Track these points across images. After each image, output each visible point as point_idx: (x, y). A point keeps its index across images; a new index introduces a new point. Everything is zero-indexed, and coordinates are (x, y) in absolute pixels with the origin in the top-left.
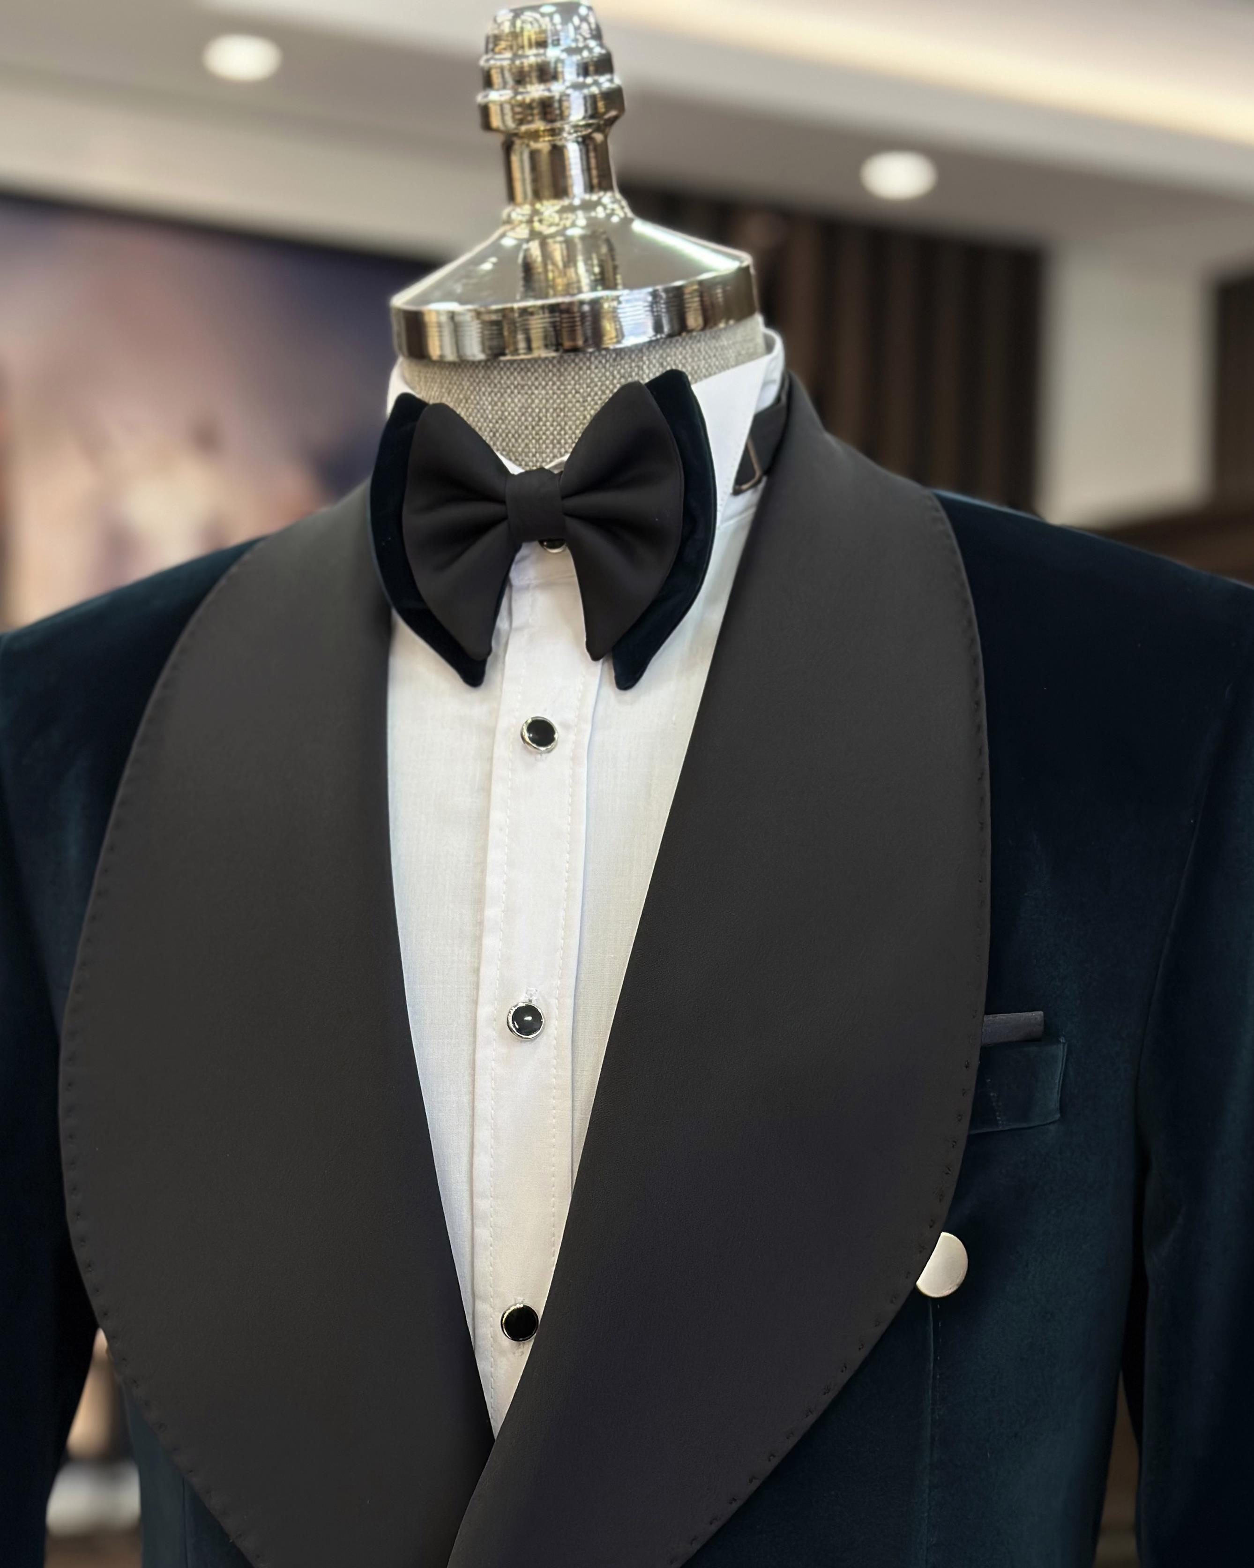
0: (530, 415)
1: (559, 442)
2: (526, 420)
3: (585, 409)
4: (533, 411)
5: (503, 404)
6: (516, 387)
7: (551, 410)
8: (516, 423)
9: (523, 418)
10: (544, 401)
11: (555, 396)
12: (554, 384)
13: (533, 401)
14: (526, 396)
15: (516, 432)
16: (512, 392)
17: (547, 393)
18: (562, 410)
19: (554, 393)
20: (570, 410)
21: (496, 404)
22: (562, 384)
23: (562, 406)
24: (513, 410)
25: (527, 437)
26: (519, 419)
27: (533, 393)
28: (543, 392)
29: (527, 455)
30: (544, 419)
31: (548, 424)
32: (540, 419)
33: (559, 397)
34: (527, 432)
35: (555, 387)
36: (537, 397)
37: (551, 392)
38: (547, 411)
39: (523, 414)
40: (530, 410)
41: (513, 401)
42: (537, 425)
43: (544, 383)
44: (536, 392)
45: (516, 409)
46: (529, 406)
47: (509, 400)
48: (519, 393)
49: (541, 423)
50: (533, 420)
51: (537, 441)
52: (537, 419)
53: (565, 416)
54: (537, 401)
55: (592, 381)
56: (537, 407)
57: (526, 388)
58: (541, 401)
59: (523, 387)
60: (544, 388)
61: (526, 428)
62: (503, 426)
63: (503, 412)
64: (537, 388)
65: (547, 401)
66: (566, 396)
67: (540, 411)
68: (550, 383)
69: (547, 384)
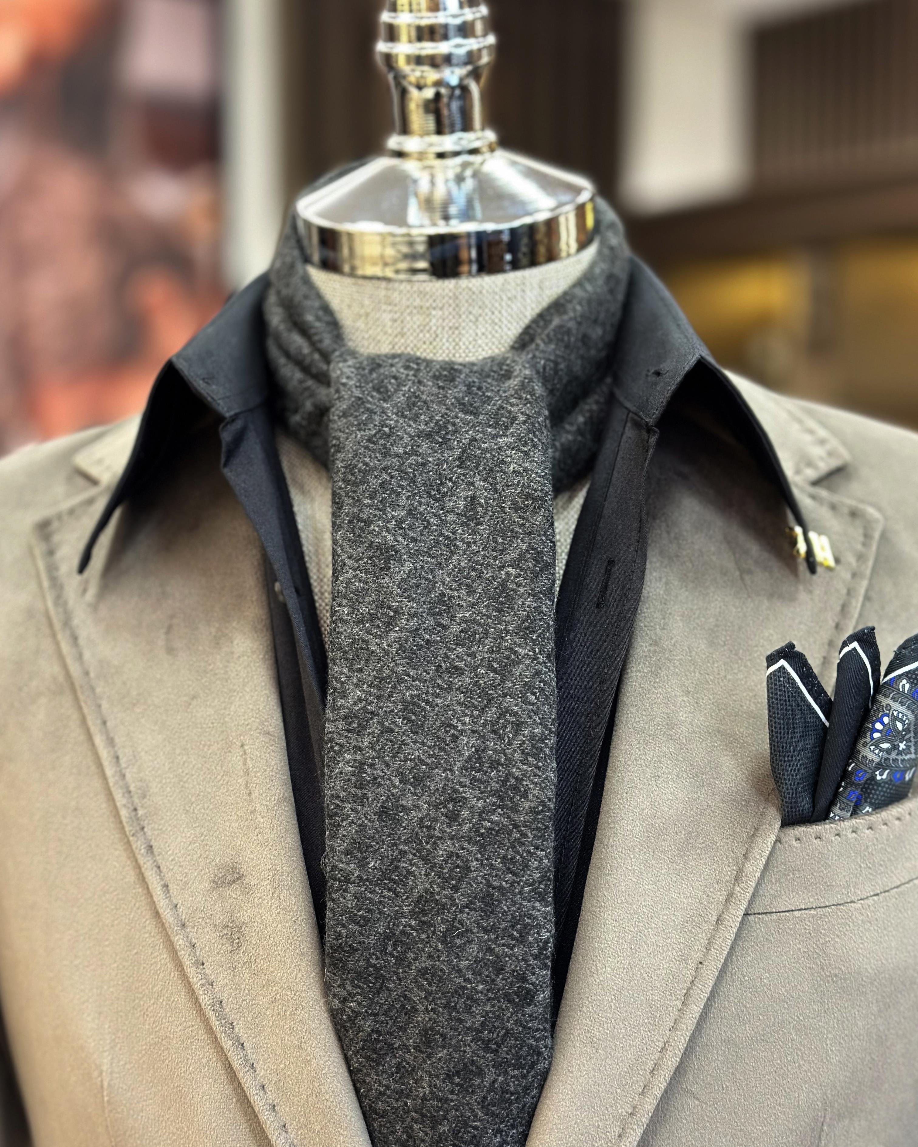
0: (428, 331)
2: (424, 336)
3: (477, 327)
4: (431, 328)
5: (402, 322)
6: (415, 308)
7: (447, 328)
8: (415, 338)
9: (421, 335)
10: (441, 321)
11: (451, 317)
13: (430, 321)
14: (424, 316)
16: (411, 312)
17: (443, 314)
18: (457, 328)
19: (450, 313)
20: (464, 328)
23: (457, 325)
24: (412, 327)
26: (418, 335)
27: (430, 314)
28: (440, 313)
30: (440, 336)
31: (444, 340)
32: (437, 336)
33: (454, 317)
34: (425, 347)
35: (451, 309)
36: (434, 316)
37: (446, 313)
38: (443, 328)
39: (422, 331)
40: (427, 328)
41: (412, 319)
42: (434, 340)
43: (440, 305)
44: (434, 312)
45: (415, 327)
46: (428, 324)
48: (418, 312)
49: (438, 340)
50: (431, 336)
52: (434, 336)
53: (460, 333)
54: (434, 321)
55: (484, 303)
56: (435, 325)
57: (424, 309)
58: (438, 320)
60: (441, 309)
61: (424, 343)
62: (403, 341)
63: (402, 329)
64: (434, 309)
65: (444, 320)
66: (460, 316)
67: (437, 328)
68: (447, 306)
69: (443, 306)
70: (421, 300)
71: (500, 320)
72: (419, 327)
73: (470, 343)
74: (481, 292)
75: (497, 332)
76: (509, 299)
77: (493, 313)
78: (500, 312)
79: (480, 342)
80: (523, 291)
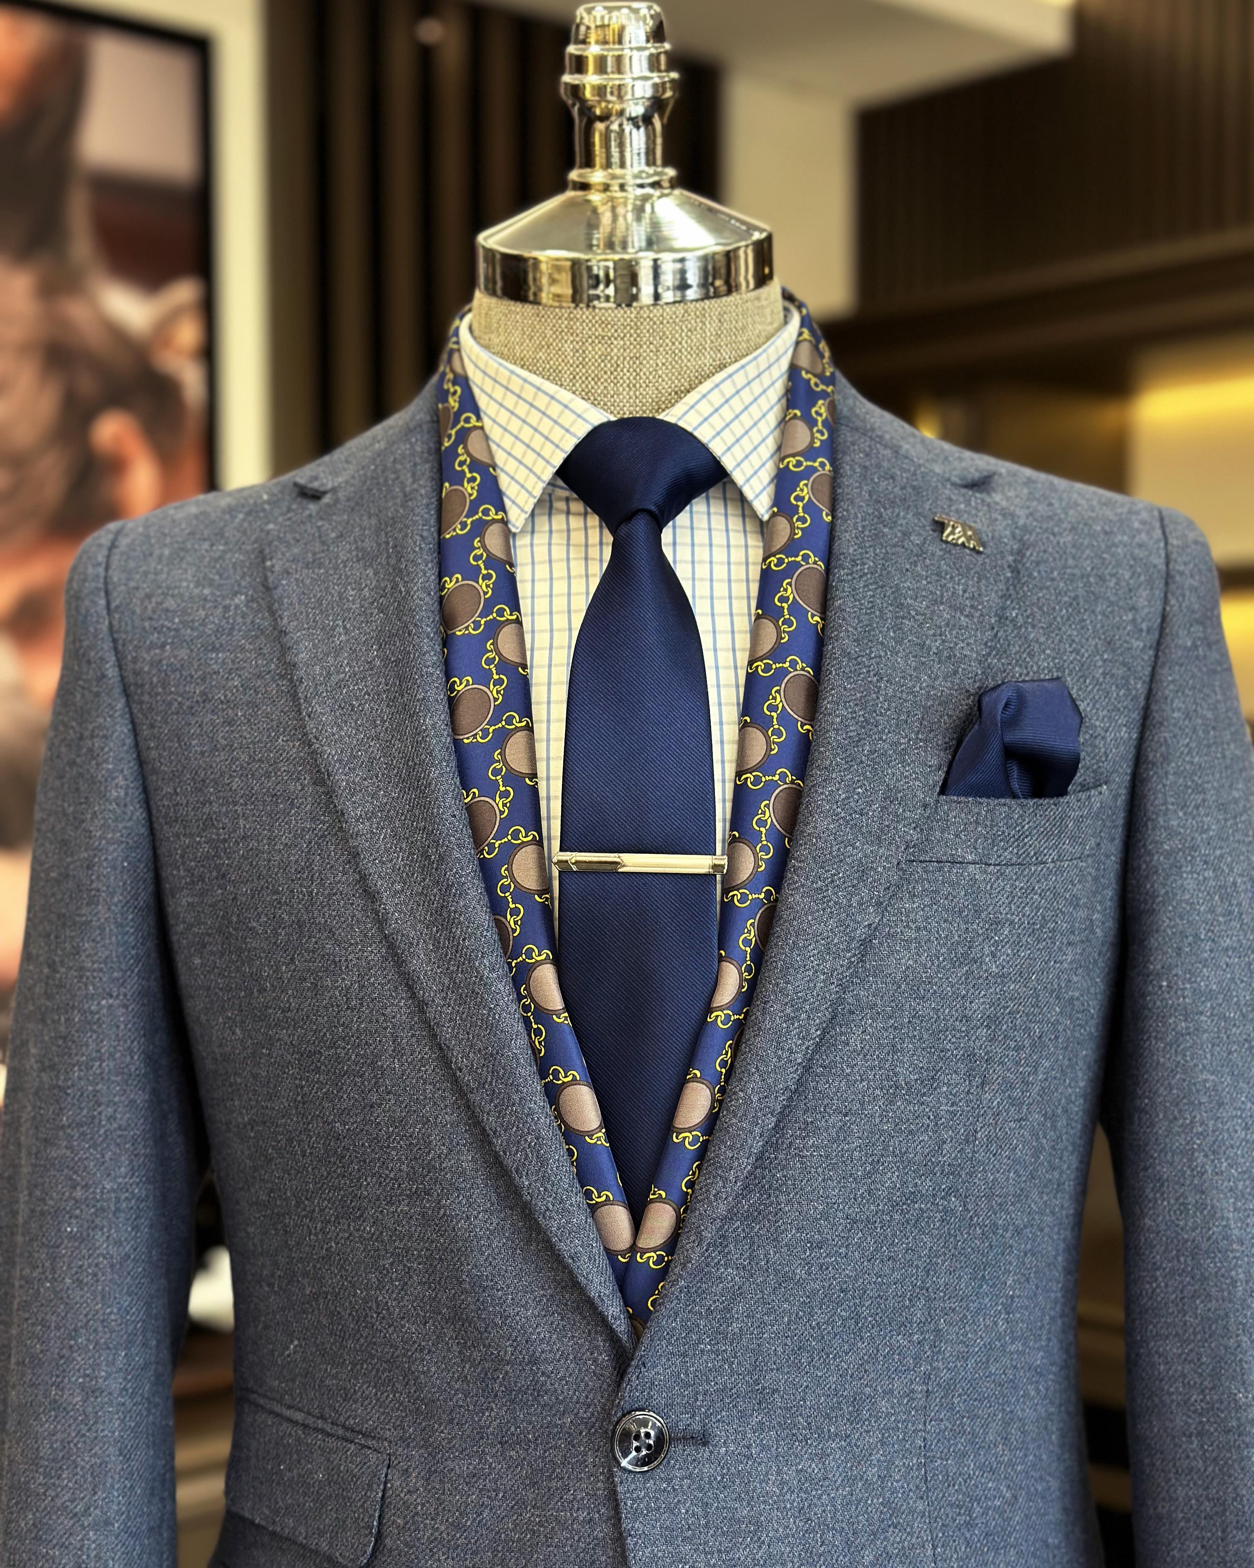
1: (634, 386)
3: (658, 358)
4: (612, 358)
5: (584, 352)
8: (596, 368)
11: (632, 347)
12: (631, 336)
15: (596, 376)
20: (645, 359)
21: (577, 351)
22: (638, 336)
25: (606, 380)
29: (605, 396)
33: (635, 347)
34: (606, 377)
38: (625, 359)
41: (594, 349)
46: (609, 354)
47: (590, 348)
51: (615, 385)
53: (641, 363)
55: (664, 333)
59: (603, 338)
60: (622, 339)
61: (605, 373)
66: (641, 347)
67: (618, 358)
70: (603, 330)
71: (680, 351)
72: (600, 357)
73: (651, 373)
74: (662, 323)
75: (677, 362)
76: (690, 330)
77: (673, 344)
78: (680, 343)
79: (660, 372)
80: (704, 324)
